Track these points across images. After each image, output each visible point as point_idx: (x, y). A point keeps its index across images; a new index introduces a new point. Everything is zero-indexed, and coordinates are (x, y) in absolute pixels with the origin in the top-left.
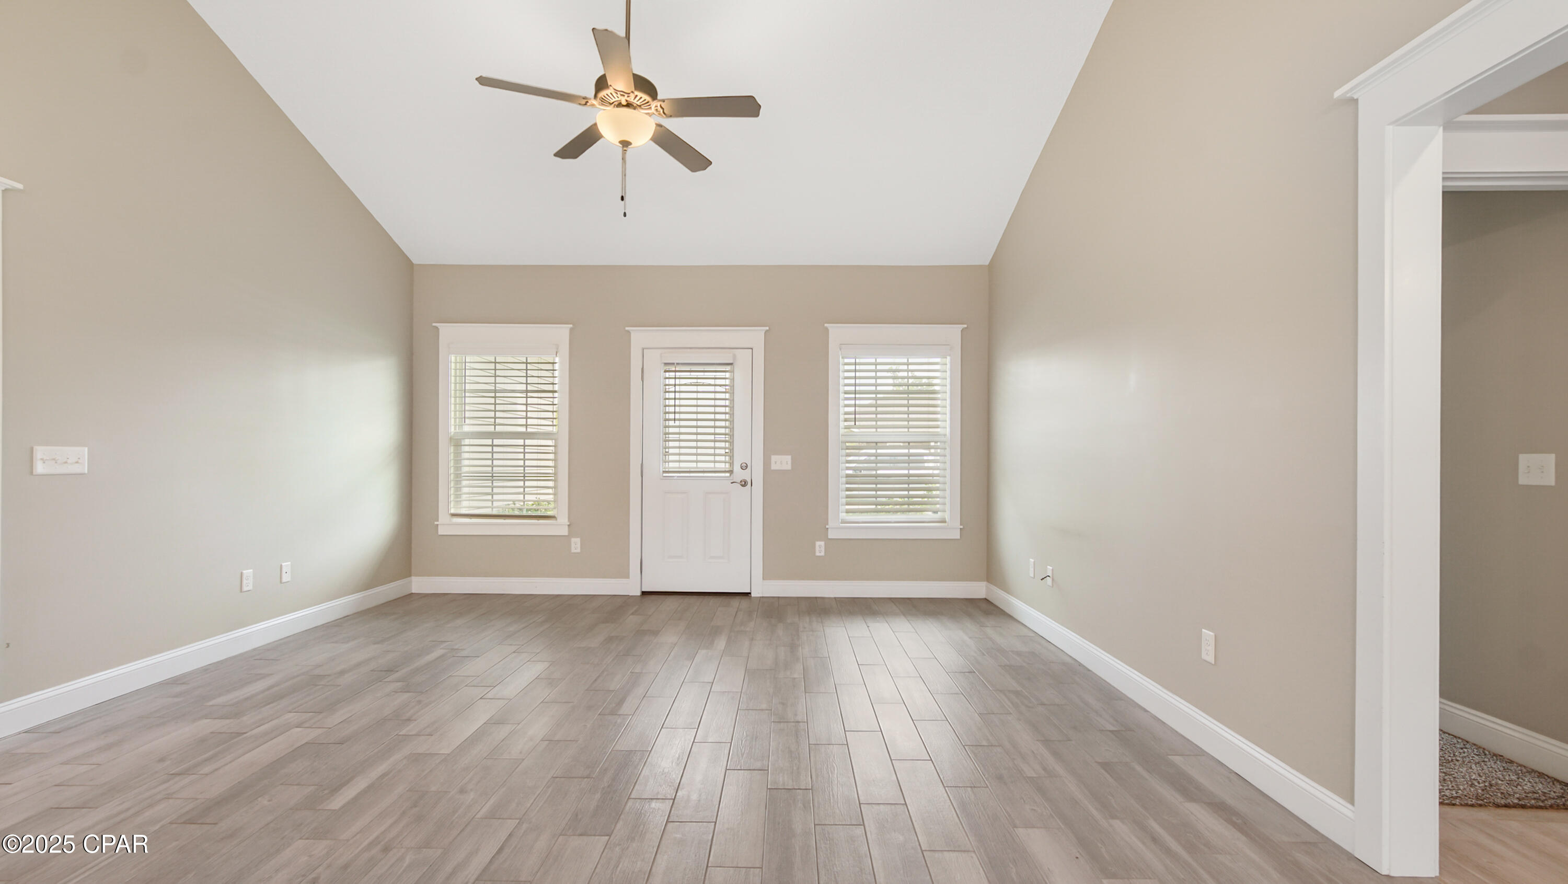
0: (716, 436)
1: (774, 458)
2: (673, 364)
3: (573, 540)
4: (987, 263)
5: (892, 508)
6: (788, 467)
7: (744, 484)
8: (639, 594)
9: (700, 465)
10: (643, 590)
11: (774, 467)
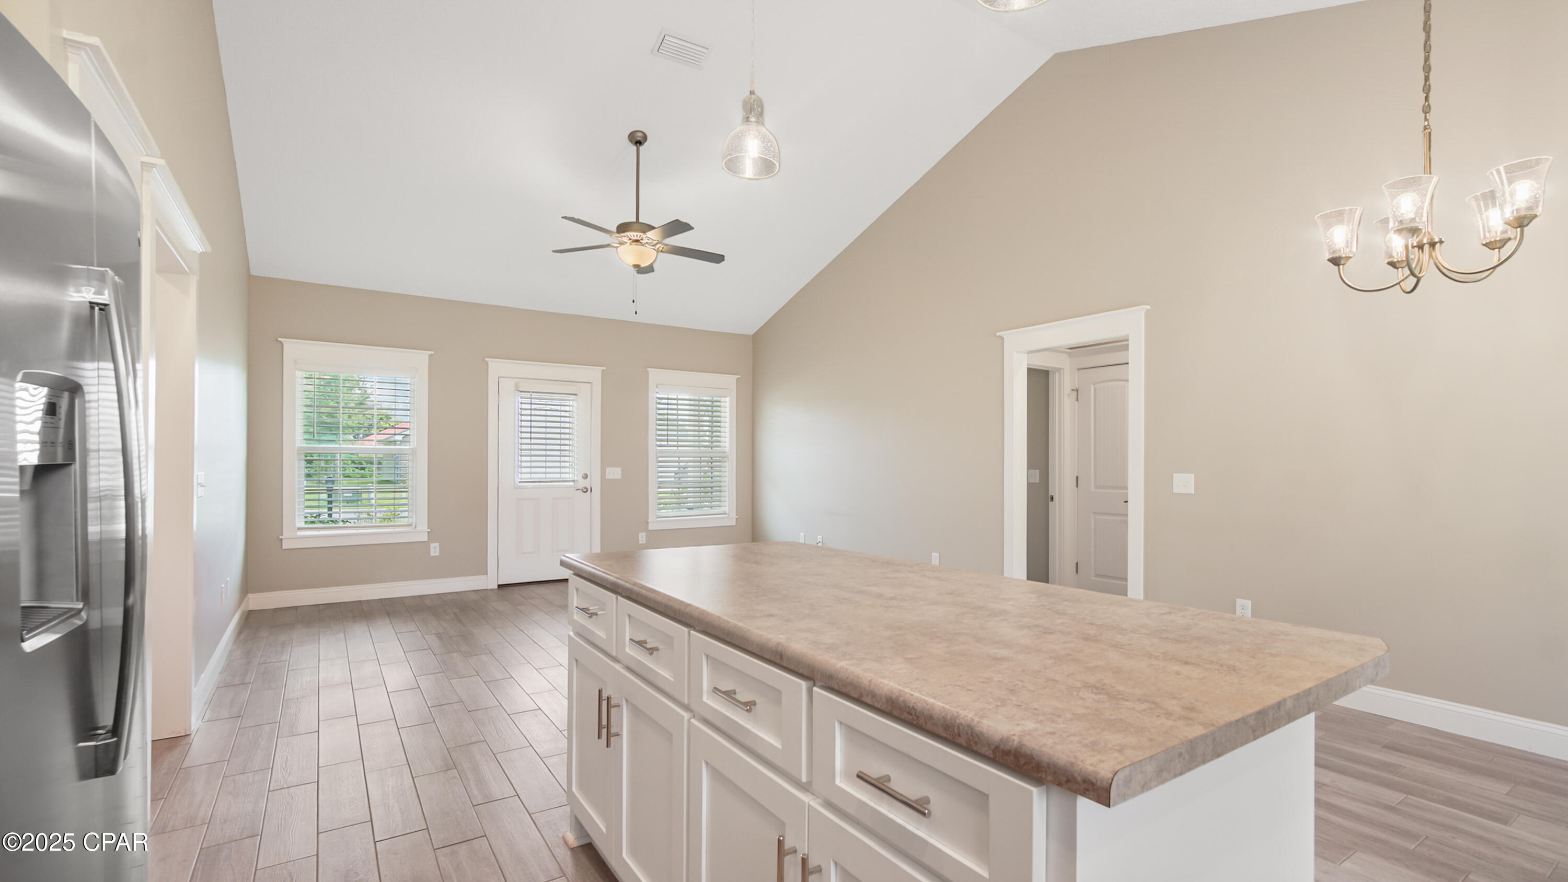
0: (562, 452)
1: (608, 470)
2: (529, 392)
3: (432, 545)
4: (752, 334)
5: (693, 505)
6: (619, 476)
7: (585, 490)
8: (497, 587)
9: (548, 476)
10: (499, 584)
11: (608, 477)
